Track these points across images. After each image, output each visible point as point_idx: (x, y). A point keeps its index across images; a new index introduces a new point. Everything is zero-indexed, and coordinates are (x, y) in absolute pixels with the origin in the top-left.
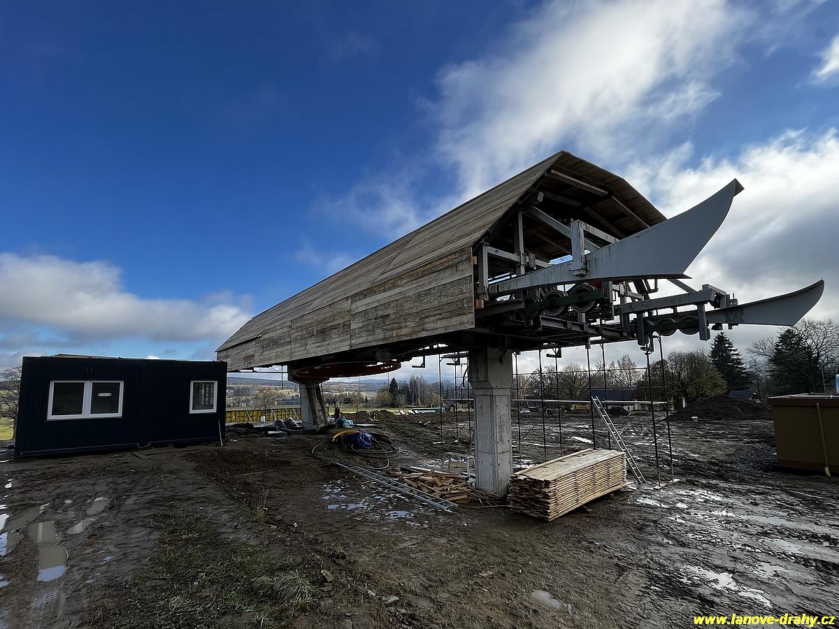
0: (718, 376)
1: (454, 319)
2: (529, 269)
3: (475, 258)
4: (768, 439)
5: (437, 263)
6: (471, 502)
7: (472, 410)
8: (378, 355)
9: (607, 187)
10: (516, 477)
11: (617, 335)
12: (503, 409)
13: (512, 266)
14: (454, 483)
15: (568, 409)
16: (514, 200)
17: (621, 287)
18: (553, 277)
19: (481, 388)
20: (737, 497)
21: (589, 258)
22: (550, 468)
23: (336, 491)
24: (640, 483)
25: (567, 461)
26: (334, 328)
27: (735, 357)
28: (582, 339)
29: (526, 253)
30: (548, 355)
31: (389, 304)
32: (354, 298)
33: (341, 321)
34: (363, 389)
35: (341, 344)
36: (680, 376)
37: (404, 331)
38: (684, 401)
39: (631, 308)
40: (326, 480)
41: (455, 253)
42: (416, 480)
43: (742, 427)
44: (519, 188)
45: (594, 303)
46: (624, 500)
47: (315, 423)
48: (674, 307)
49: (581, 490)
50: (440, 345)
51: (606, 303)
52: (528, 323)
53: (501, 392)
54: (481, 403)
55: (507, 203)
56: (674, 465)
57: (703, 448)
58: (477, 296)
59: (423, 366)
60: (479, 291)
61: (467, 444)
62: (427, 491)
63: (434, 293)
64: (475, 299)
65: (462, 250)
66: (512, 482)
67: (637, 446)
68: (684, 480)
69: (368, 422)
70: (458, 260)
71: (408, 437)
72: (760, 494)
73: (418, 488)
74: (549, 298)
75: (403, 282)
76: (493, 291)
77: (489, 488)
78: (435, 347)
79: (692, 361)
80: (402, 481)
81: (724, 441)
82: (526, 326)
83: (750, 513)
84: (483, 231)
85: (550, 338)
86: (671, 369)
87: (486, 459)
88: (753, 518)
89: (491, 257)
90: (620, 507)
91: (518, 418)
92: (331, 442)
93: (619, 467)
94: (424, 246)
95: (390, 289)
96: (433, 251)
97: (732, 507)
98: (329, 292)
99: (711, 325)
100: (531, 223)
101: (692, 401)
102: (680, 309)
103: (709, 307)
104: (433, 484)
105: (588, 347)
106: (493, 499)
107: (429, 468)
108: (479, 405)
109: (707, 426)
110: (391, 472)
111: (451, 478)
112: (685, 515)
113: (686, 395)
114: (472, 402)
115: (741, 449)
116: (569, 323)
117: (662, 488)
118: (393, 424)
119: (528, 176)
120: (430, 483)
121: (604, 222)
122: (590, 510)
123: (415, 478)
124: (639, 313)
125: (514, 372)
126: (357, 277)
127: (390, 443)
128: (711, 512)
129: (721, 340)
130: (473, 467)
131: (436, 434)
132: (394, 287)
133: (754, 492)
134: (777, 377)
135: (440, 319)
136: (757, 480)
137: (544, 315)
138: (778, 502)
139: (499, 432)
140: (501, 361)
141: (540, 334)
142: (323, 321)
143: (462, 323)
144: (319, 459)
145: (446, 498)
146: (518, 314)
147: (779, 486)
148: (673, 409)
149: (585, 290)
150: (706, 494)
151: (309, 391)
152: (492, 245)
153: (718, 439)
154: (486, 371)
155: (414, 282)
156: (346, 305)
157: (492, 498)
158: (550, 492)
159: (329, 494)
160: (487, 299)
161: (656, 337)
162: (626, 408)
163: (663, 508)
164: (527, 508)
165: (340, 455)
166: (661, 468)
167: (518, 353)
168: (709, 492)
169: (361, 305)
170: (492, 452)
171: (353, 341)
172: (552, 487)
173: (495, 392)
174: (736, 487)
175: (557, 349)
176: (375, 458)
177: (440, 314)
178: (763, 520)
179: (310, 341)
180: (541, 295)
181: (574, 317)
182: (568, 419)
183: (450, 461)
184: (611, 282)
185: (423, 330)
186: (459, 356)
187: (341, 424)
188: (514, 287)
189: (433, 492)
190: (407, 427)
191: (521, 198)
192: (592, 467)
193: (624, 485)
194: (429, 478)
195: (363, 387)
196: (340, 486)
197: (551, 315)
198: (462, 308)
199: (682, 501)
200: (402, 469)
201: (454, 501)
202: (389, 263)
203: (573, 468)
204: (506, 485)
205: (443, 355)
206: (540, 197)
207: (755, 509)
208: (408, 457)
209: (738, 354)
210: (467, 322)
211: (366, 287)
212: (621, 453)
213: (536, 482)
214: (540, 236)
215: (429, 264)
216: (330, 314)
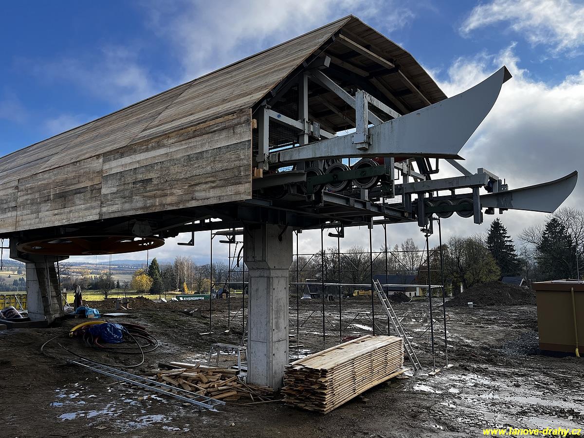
0: (493, 262)
1: (229, 188)
2: (312, 139)
3: (255, 121)
4: (532, 324)
5: (212, 123)
6: (240, 399)
7: (246, 296)
8: (136, 228)
9: (395, 60)
10: (292, 367)
11: (398, 215)
12: (281, 292)
13: (295, 135)
14: (223, 378)
15: (351, 295)
16: (299, 62)
17: (404, 166)
18: (336, 148)
19: (258, 269)
20: (503, 380)
21: (372, 132)
22: (327, 357)
23: (72, 396)
24: (416, 370)
25: (345, 348)
26: (78, 191)
27: (508, 244)
28: (364, 219)
29: (311, 122)
30: (330, 235)
31: (152, 166)
32: (107, 156)
33: (88, 184)
34: (114, 272)
35: (87, 213)
36: (459, 261)
37: (169, 200)
38: (462, 287)
39: (413, 188)
40: (60, 384)
41: (233, 113)
42: (176, 377)
43: (512, 313)
44: (305, 49)
45: (375, 179)
46: (400, 388)
47: (47, 312)
48: (452, 190)
49: (358, 379)
50: (213, 220)
51: (387, 179)
52: (309, 197)
53: (279, 273)
54: (257, 286)
55: (292, 63)
56: (449, 351)
57: (476, 334)
58: (256, 165)
59: (192, 243)
60: (258, 159)
61: (239, 334)
62: (190, 389)
63: (207, 158)
64: (253, 167)
65: (241, 111)
66: (287, 373)
67: (416, 333)
68: (457, 365)
69: (119, 311)
70: (235, 121)
71: (170, 327)
72: (522, 376)
73: (180, 386)
74: (331, 172)
75: (171, 141)
76: (274, 159)
77: (262, 380)
78: (207, 221)
79: (470, 246)
80: (160, 379)
81: (496, 327)
82: (307, 200)
83: (513, 394)
84: (265, 91)
85: (332, 215)
86: (451, 253)
87: (259, 350)
88: (514, 399)
89: (273, 123)
90: (396, 395)
91: (296, 303)
92: (68, 337)
93: (396, 353)
94: (197, 101)
95: (153, 148)
96: (208, 109)
97: (498, 390)
98: (73, 147)
99: (484, 210)
100: (317, 89)
101: (469, 287)
102: (458, 192)
103: (483, 191)
104: (197, 381)
105: (370, 228)
106: (266, 394)
107: (194, 363)
108: (254, 287)
109: (481, 312)
110: (146, 370)
111: (219, 372)
112: (456, 400)
113: (464, 281)
114: (247, 285)
115: (508, 334)
116: (352, 200)
117: (437, 374)
118: (151, 313)
119: (315, 38)
120: (193, 380)
121: (390, 96)
122: (366, 400)
123: (176, 375)
124: (421, 193)
125: (295, 252)
126: (113, 132)
127: (146, 335)
128: (479, 395)
129: (496, 226)
130: (245, 359)
131: (205, 324)
132: (159, 146)
133: (517, 374)
134: (543, 264)
135: (213, 188)
136: (521, 363)
137: (327, 189)
138: (536, 383)
139: (276, 318)
140: (280, 239)
141: (322, 210)
142: (64, 182)
143: (238, 193)
144: (51, 357)
145: (212, 396)
146: (299, 187)
147: (539, 369)
148: (451, 295)
149: (369, 166)
150: (476, 379)
151: (40, 273)
152: (274, 108)
153: (490, 324)
154: (264, 250)
155: (183, 142)
156: (97, 164)
157: (264, 392)
158: (326, 382)
159: (63, 400)
160: (267, 168)
161: (436, 219)
162: (407, 294)
163: (437, 394)
164: (302, 401)
165: (79, 353)
166: (437, 355)
167: (299, 232)
168: (479, 377)
169: (116, 166)
170: (267, 341)
171: (104, 210)
172: (329, 377)
173: (273, 273)
174: (503, 370)
175: (340, 229)
176: (127, 354)
177: (213, 182)
178: (522, 400)
179: (45, 207)
180: (324, 168)
181: (357, 195)
182: (350, 305)
183: (219, 354)
184: (393, 159)
185: (192, 199)
186: (235, 233)
187: (82, 314)
188: (296, 157)
189: (197, 390)
190: (169, 316)
191: (307, 60)
192: (370, 354)
193: (400, 372)
194: (193, 374)
195: (114, 269)
196: (77, 390)
197: (334, 189)
198: (238, 177)
199: (454, 386)
200: (162, 366)
201: (221, 399)
202: (154, 117)
203: (352, 355)
204: (280, 377)
205: (217, 231)
206: (327, 62)
207: (517, 390)
208: (169, 351)
209: (510, 241)
210: (243, 192)
211: (123, 144)
212: (399, 339)
213: (313, 372)
214: (326, 104)
215: (202, 123)
216: (73, 174)
